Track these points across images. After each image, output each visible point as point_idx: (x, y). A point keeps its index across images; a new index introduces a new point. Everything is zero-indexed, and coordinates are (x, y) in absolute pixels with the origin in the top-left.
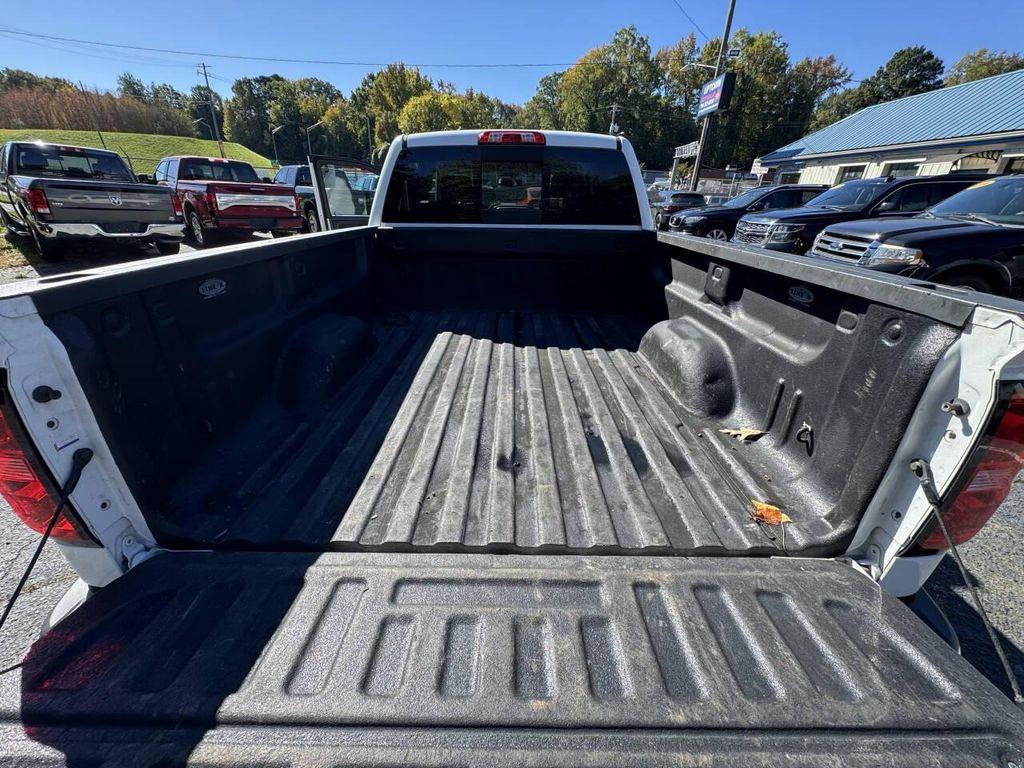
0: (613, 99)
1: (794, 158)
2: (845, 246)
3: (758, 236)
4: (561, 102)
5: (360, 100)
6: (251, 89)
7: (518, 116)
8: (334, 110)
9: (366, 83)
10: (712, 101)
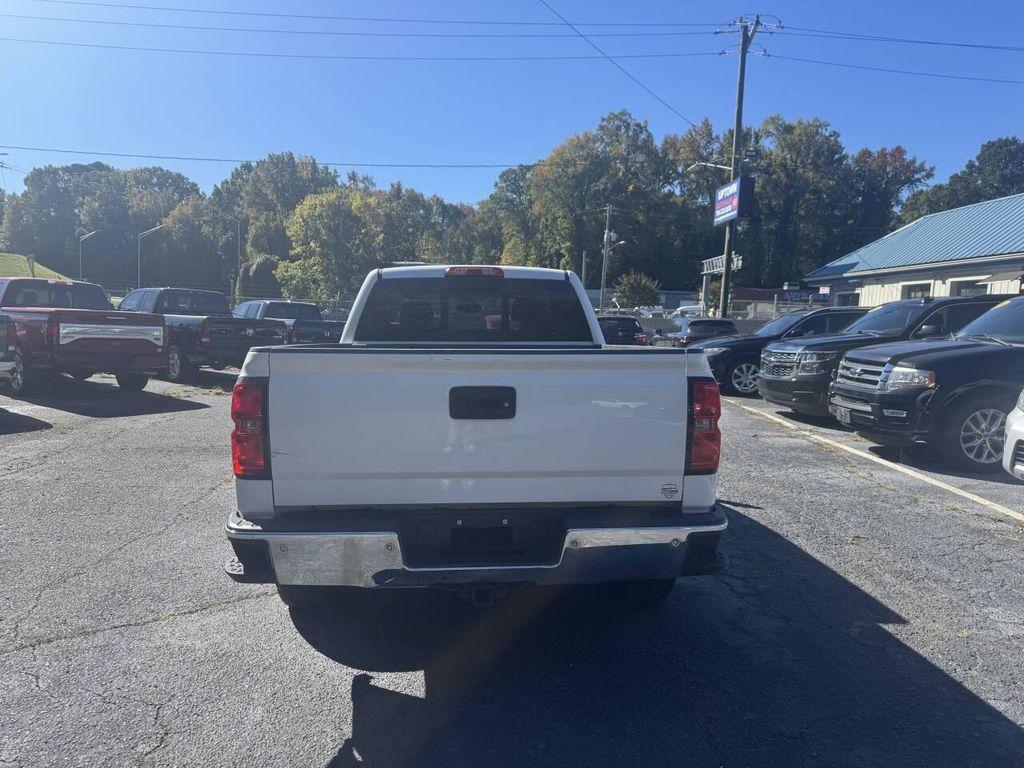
0: (608, 200)
1: (845, 275)
2: (866, 372)
3: (786, 368)
4: (531, 202)
5: (227, 196)
6: (55, 181)
7: (469, 219)
8: (185, 208)
9: (237, 175)
10: (729, 208)
